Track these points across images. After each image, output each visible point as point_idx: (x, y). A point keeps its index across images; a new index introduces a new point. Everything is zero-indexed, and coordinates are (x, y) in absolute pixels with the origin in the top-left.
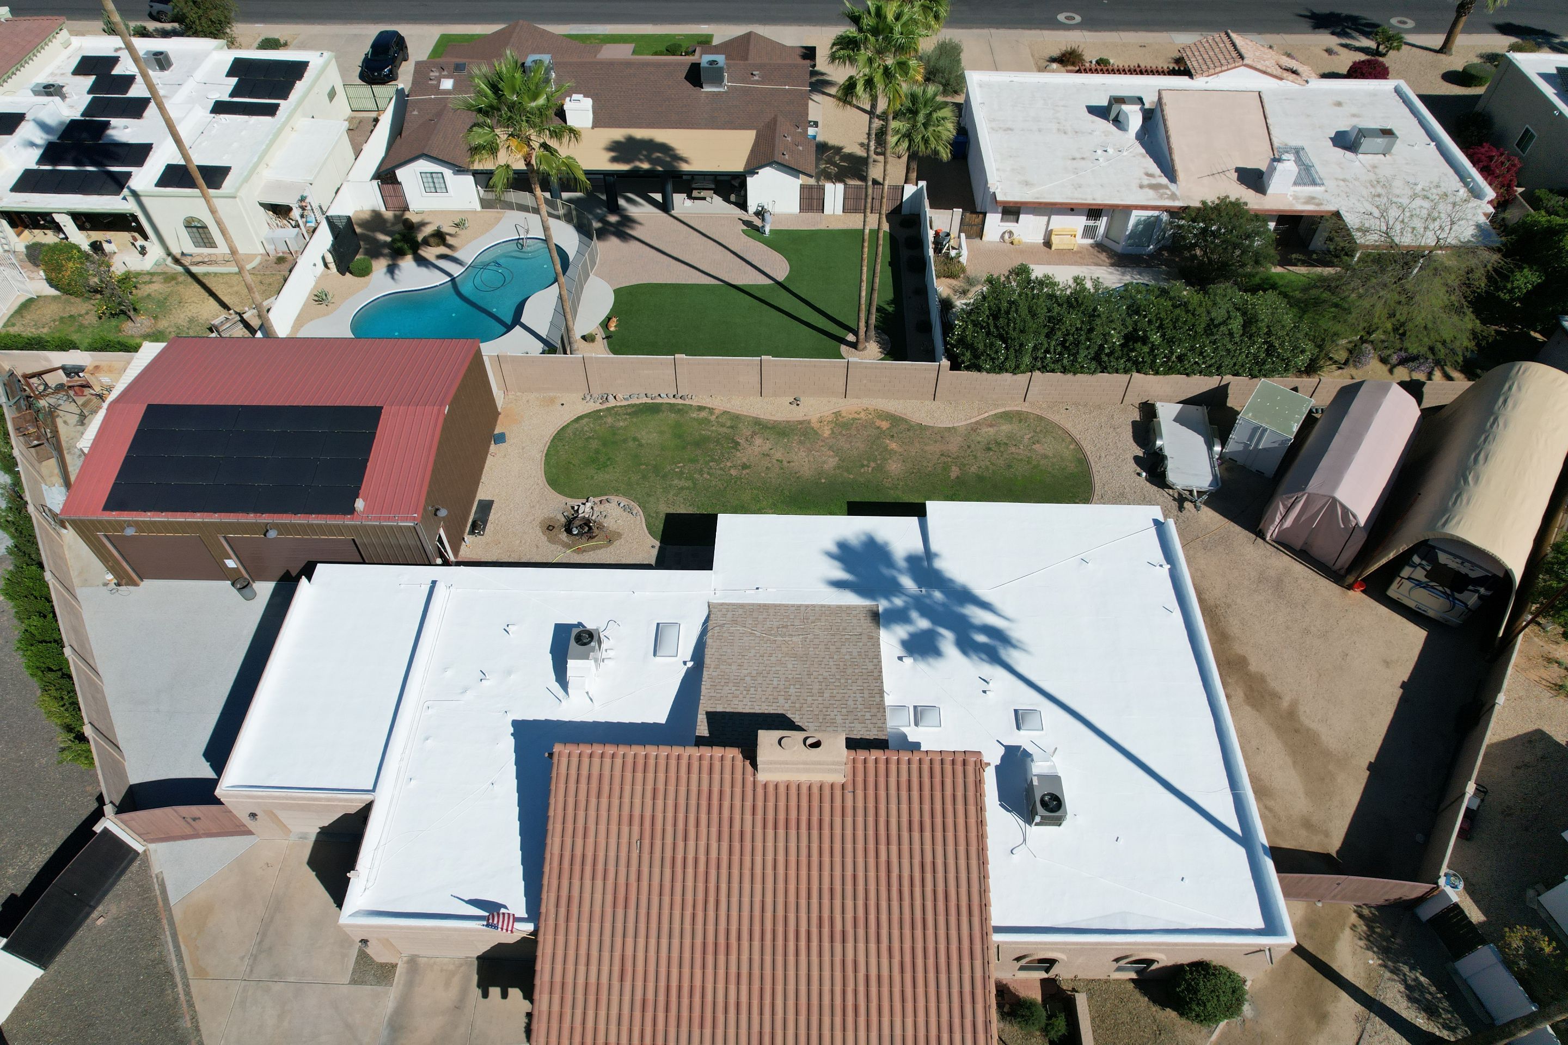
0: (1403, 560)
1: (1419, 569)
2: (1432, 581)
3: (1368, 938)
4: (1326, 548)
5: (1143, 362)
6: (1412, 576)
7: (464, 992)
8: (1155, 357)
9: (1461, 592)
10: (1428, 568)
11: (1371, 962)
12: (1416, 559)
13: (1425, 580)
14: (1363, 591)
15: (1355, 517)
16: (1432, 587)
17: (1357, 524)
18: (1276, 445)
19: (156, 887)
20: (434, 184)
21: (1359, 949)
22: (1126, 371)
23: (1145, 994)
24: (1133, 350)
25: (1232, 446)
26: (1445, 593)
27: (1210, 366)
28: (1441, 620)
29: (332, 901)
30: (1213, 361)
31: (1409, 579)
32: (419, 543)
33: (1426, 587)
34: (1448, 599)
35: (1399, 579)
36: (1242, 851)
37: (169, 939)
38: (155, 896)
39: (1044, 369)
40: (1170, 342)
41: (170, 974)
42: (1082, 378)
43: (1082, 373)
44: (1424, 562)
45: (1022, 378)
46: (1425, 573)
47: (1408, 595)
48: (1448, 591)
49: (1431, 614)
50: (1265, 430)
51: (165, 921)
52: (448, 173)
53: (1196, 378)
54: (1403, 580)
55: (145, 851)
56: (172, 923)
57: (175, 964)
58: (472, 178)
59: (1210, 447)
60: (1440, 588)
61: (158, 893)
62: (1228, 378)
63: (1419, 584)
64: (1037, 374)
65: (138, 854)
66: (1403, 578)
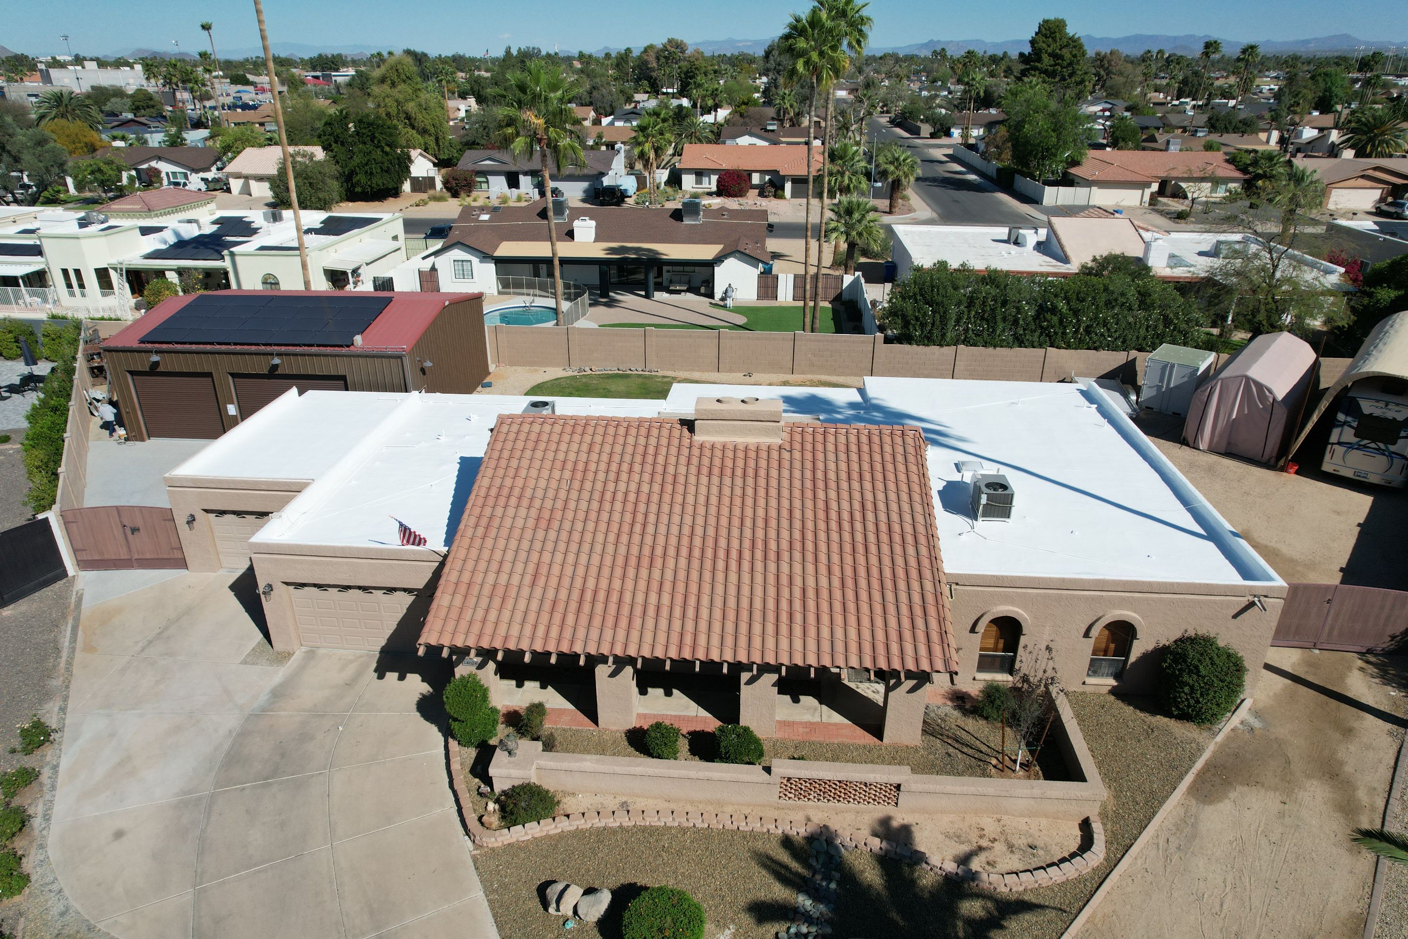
0: (1327, 423)
1: (1346, 429)
2: (1363, 439)
3: (1382, 677)
4: (1252, 440)
5: (1056, 333)
6: (1342, 440)
7: (359, 675)
8: (1065, 328)
9: (1394, 443)
10: (1355, 424)
11: (1392, 693)
12: (1341, 417)
13: (1355, 440)
14: (1297, 473)
15: (1270, 391)
16: (1365, 446)
17: (1274, 399)
18: (1186, 379)
19: (74, 596)
20: (463, 271)
21: (1374, 685)
22: (1041, 346)
23: (1130, 704)
24: (1046, 320)
25: (1146, 394)
26: (1379, 449)
27: (1116, 339)
28: (1382, 483)
29: (244, 610)
30: (1118, 334)
31: (1339, 443)
32: (402, 381)
33: (1360, 447)
34: (1384, 455)
35: (1329, 446)
36: (1211, 545)
37: (69, 628)
38: (70, 603)
39: (967, 342)
40: (1076, 313)
41: (58, 650)
42: (1002, 352)
43: (1001, 347)
44: (1349, 419)
45: (949, 351)
46: (1353, 431)
47: (1343, 464)
48: (1382, 446)
49: (1373, 479)
50: (1173, 366)
51: (70, 621)
52: (475, 261)
53: (1104, 354)
54: (1335, 447)
55: (74, 576)
56: (77, 620)
57: (67, 644)
58: (493, 265)
59: (1126, 396)
60: (1373, 445)
61: (73, 600)
62: (1134, 353)
63: (1350, 446)
64: (961, 347)
65: (67, 575)
66: (1333, 444)
